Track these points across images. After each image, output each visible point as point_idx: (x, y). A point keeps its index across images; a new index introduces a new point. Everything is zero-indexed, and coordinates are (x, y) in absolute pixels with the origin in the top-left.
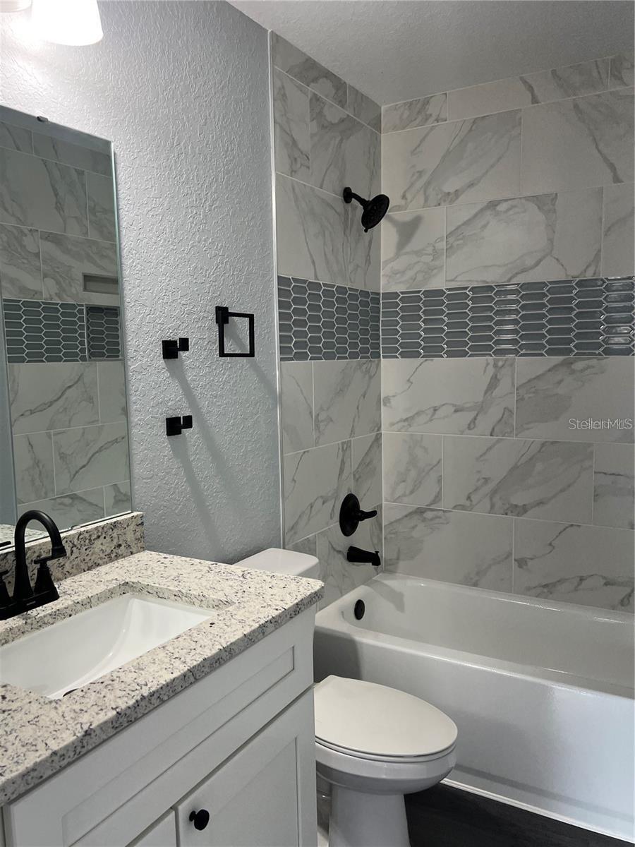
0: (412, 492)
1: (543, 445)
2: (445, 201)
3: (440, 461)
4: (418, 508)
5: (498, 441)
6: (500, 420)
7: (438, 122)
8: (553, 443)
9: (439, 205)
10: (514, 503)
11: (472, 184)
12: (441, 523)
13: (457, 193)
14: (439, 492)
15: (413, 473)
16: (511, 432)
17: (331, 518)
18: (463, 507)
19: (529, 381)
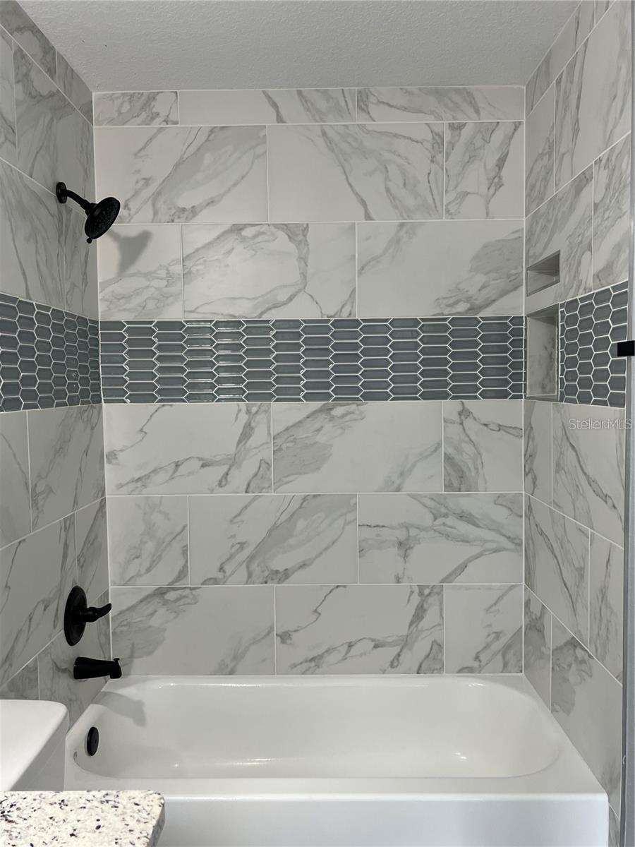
0: (148, 570)
1: (305, 499)
2: (179, 217)
3: (184, 527)
4: (157, 589)
5: (255, 498)
6: (256, 475)
7: (167, 124)
8: (315, 496)
9: (173, 221)
10: (275, 569)
11: (212, 202)
12: (188, 604)
13: (194, 211)
14: (185, 566)
15: (150, 546)
16: (269, 487)
17: (55, 627)
18: (215, 581)
19: (287, 429)
